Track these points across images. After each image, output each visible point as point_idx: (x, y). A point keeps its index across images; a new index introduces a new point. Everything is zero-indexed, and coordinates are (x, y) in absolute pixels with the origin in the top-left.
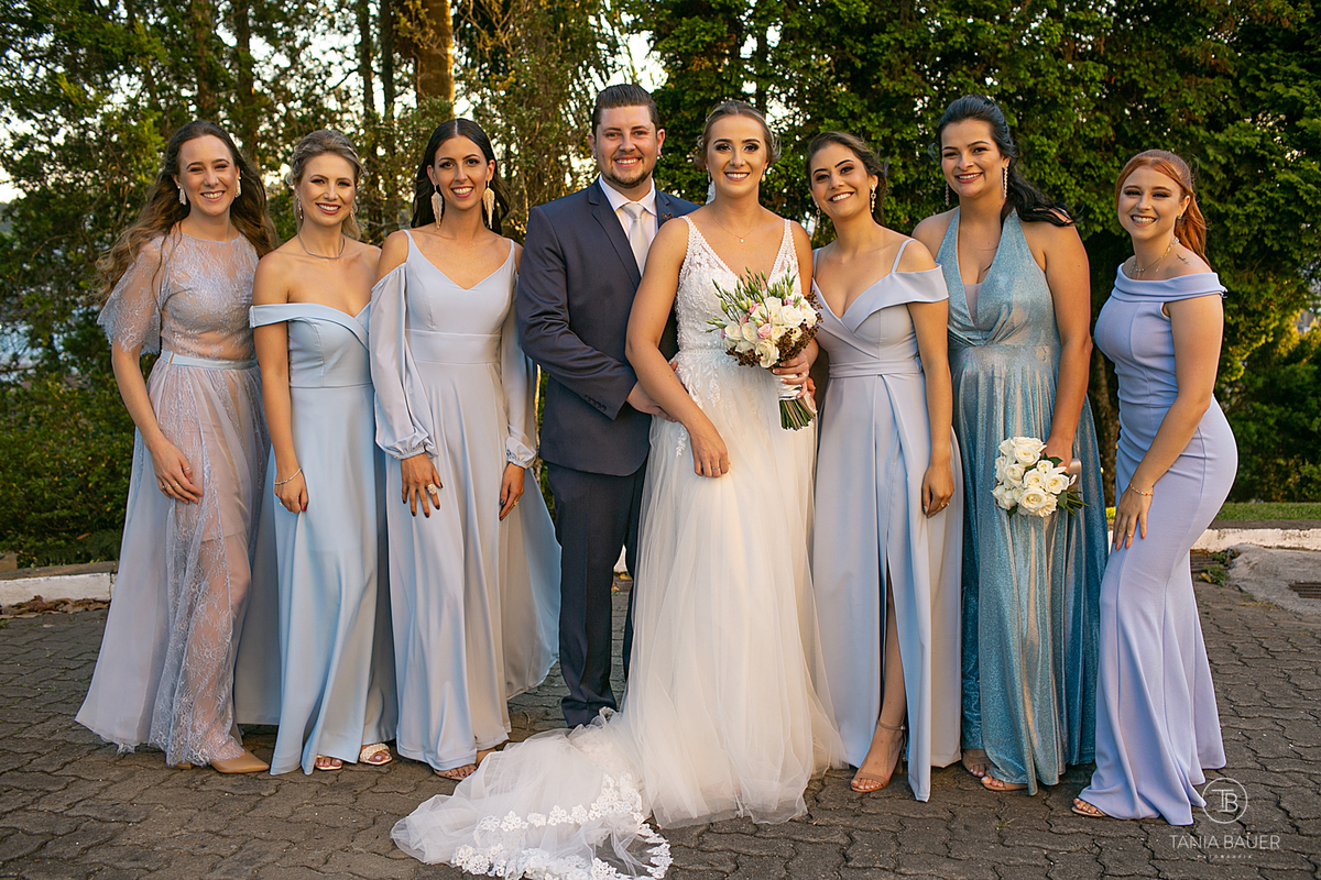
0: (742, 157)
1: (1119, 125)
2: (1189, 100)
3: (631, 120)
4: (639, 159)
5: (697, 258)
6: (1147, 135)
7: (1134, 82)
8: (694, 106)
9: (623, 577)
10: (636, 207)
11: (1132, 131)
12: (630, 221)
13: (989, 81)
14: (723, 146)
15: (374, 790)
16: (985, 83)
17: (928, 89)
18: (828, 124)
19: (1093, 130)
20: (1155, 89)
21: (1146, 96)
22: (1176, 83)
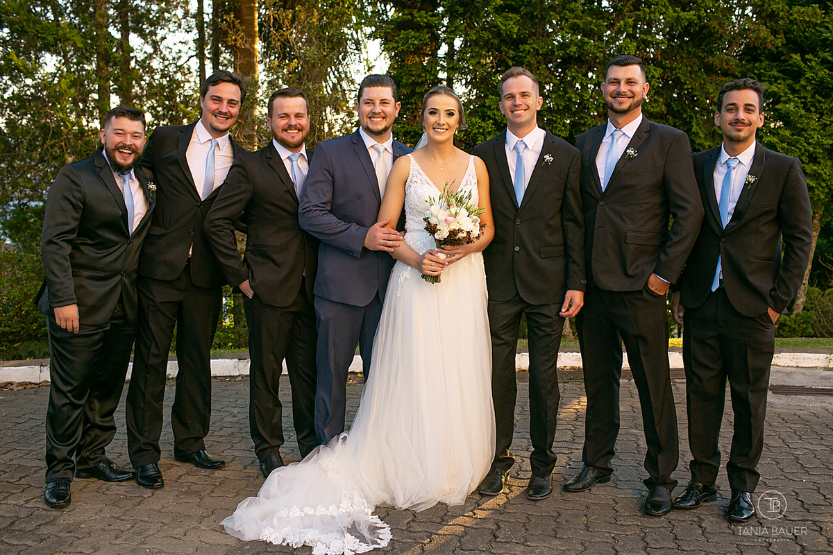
0: (444, 119)
1: (670, 103)
2: (711, 91)
3: (380, 96)
4: (384, 118)
5: (415, 179)
6: (686, 110)
7: (678, 78)
8: (409, 85)
9: (359, 375)
10: (381, 147)
11: (677, 107)
12: (377, 155)
13: (590, 74)
14: (433, 112)
15: (212, 495)
16: (588, 77)
17: (554, 79)
18: (491, 99)
19: (653, 107)
20: (691, 83)
21: (685, 87)
22: (704, 80)
